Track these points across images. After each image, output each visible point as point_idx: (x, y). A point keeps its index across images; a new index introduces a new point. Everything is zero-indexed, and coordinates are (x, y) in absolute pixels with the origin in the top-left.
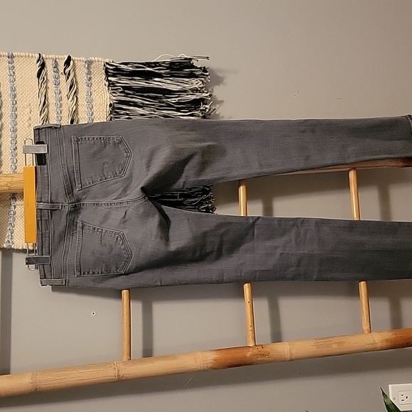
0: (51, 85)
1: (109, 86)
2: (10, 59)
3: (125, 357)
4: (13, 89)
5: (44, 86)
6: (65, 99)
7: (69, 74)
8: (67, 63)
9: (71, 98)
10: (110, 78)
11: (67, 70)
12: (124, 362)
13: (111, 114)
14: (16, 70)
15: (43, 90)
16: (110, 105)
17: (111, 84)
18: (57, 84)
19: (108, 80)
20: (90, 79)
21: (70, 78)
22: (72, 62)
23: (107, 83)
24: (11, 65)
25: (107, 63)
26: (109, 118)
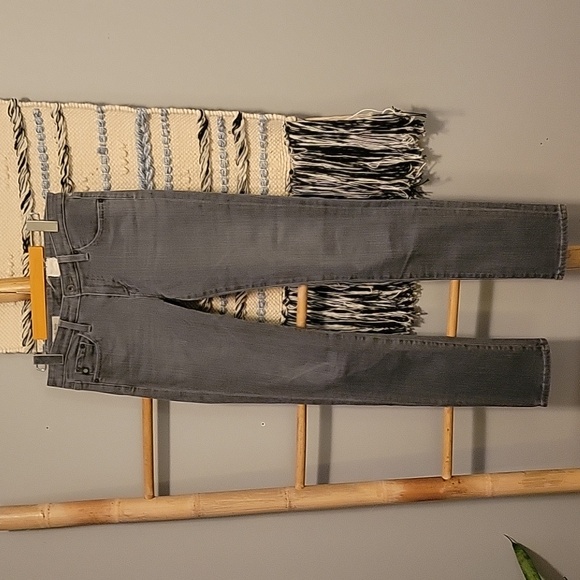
0: (215, 146)
1: (290, 145)
2: (164, 117)
3: (298, 486)
4: (168, 153)
5: (206, 149)
6: (233, 164)
7: (239, 135)
8: (237, 122)
9: (241, 164)
10: (291, 136)
11: (237, 131)
12: (297, 491)
13: (291, 181)
14: (172, 129)
15: (206, 155)
16: (291, 172)
17: (293, 143)
18: (223, 145)
19: (289, 139)
20: (266, 137)
21: (240, 140)
22: (243, 122)
23: (288, 142)
24: (164, 124)
25: (288, 123)
26: (289, 188)
